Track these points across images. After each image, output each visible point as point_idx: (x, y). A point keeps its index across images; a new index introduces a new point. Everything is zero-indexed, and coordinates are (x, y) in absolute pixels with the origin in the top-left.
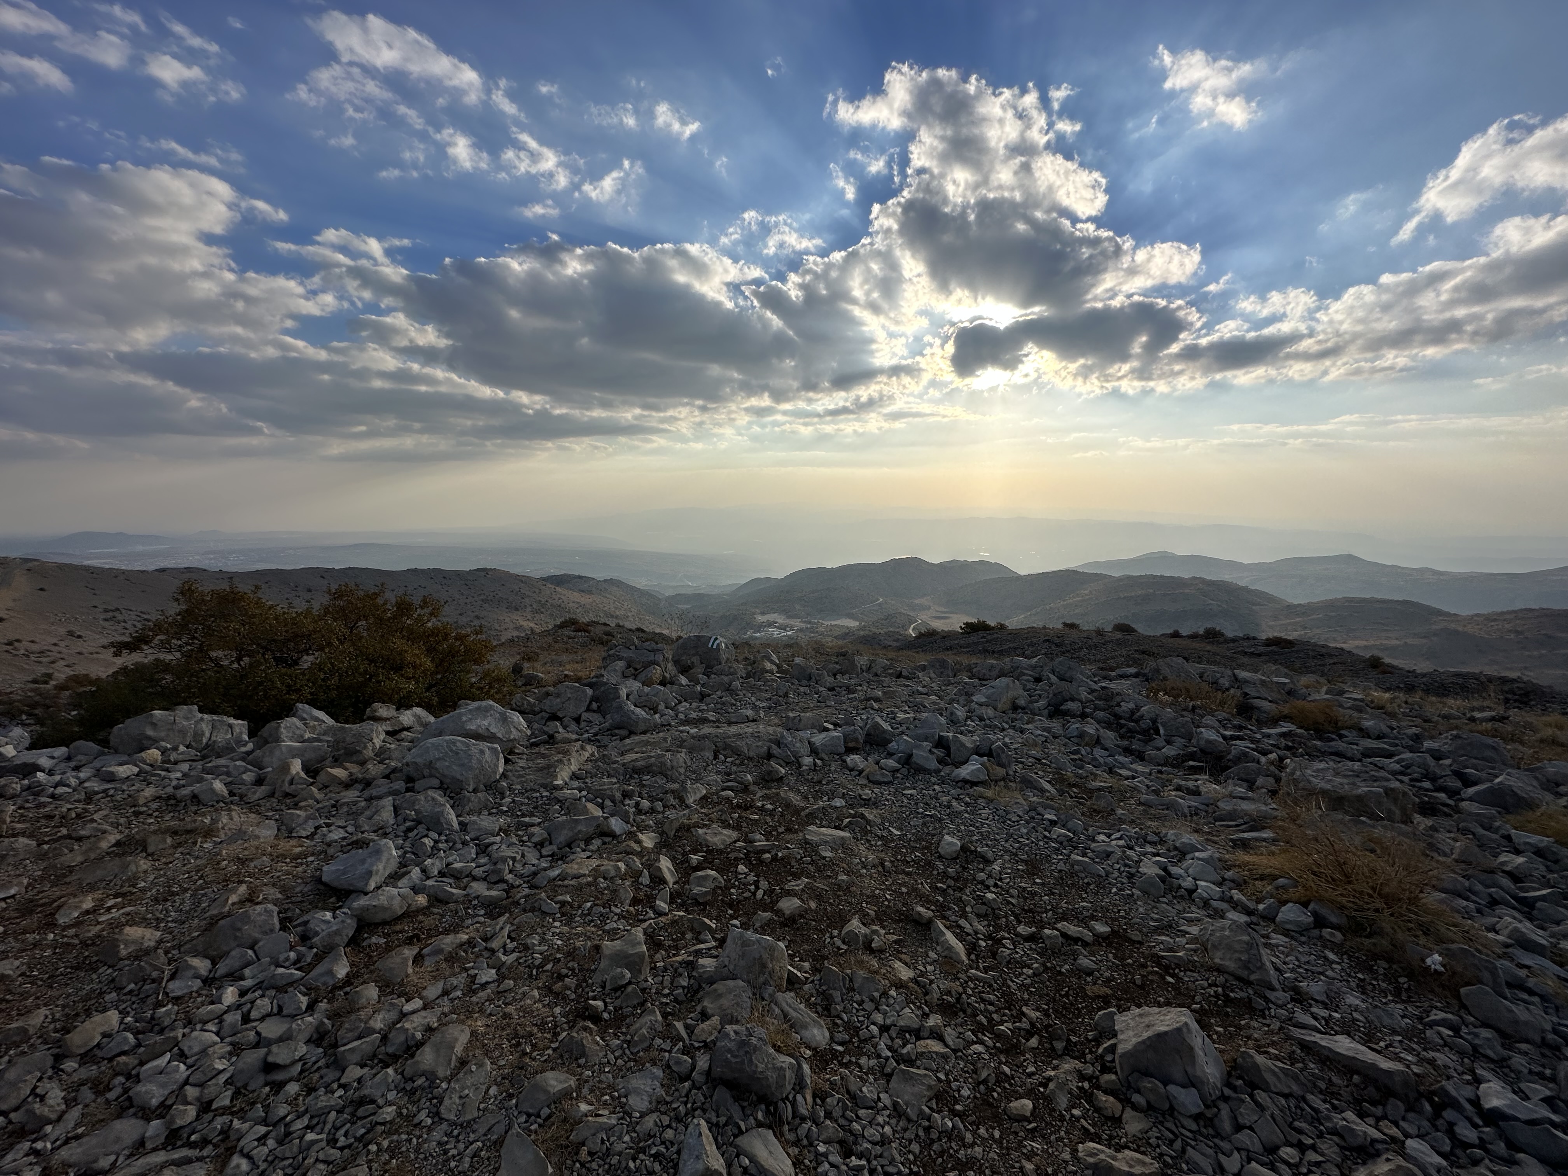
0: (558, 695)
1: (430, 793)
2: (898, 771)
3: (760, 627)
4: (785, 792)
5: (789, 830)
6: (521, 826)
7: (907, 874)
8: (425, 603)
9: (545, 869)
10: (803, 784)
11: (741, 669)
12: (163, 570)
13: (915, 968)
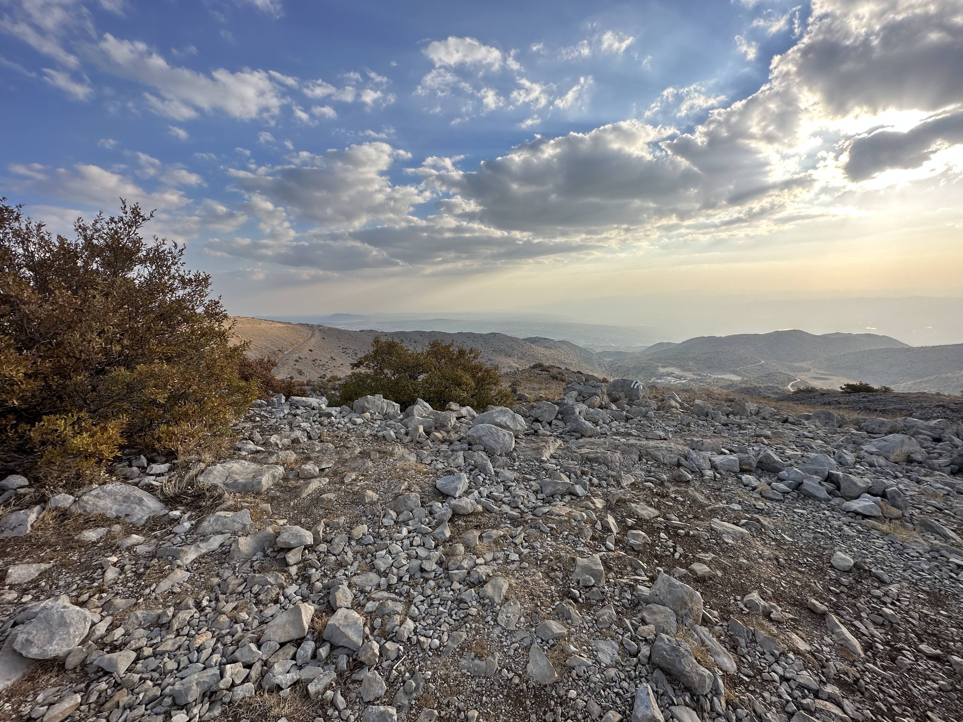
0: (539, 408)
1: (480, 452)
2: (788, 493)
3: (660, 376)
4: (691, 490)
5: (696, 517)
6: (524, 479)
7: (800, 572)
8: (471, 351)
9: (540, 507)
10: (705, 488)
11: (654, 404)
12: (362, 331)
13: (811, 645)
